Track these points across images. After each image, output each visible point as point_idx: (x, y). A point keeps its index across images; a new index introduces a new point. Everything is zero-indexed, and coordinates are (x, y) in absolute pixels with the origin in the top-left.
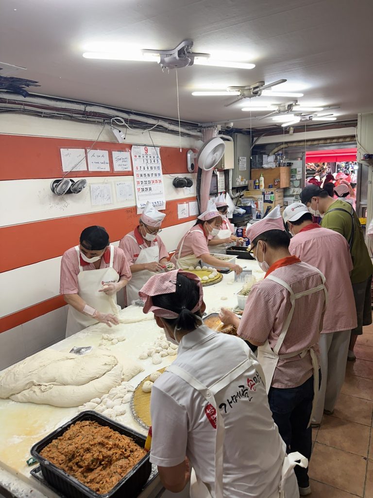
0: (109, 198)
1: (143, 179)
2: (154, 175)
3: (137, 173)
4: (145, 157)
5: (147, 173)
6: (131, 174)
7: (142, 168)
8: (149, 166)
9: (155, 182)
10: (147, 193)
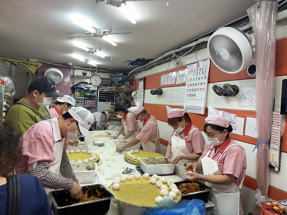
0: (173, 98)
1: (191, 88)
2: (200, 84)
3: (188, 83)
4: (196, 71)
5: (195, 83)
6: (184, 84)
7: (192, 80)
8: (198, 77)
9: (199, 89)
10: (192, 98)
